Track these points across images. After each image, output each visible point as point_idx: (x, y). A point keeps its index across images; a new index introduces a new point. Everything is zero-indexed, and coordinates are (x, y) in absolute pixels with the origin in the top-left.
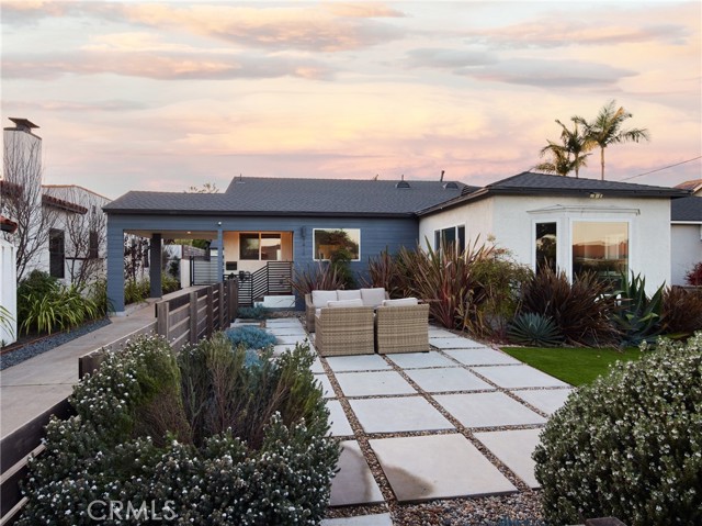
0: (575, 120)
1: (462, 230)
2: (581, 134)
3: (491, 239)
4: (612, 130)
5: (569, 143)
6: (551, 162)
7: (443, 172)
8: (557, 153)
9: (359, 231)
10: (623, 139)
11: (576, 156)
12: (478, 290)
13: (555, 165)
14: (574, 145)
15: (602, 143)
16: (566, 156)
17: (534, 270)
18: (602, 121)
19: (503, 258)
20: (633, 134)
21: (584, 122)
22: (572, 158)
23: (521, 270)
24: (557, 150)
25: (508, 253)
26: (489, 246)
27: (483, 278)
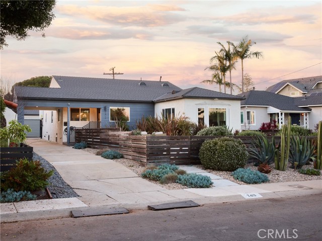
0: (229, 43)
1: (173, 110)
2: (232, 51)
3: (184, 114)
4: (246, 51)
5: (226, 55)
6: (217, 65)
7: (161, 77)
8: (220, 60)
9: (129, 108)
10: (252, 56)
11: (230, 63)
12: (180, 131)
13: (219, 67)
14: (228, 56)
15: (242, 57)
16: (225, 63)
17: (197, 124)
18: (242, 45)
19: (187, 120)
20: (256, 54)
21: (233, 45)
22: (228, 64)
23: (193, 124)
24: (220, 59)
25: (189, 118)
26: (183, 116)
27: (181, 126)
